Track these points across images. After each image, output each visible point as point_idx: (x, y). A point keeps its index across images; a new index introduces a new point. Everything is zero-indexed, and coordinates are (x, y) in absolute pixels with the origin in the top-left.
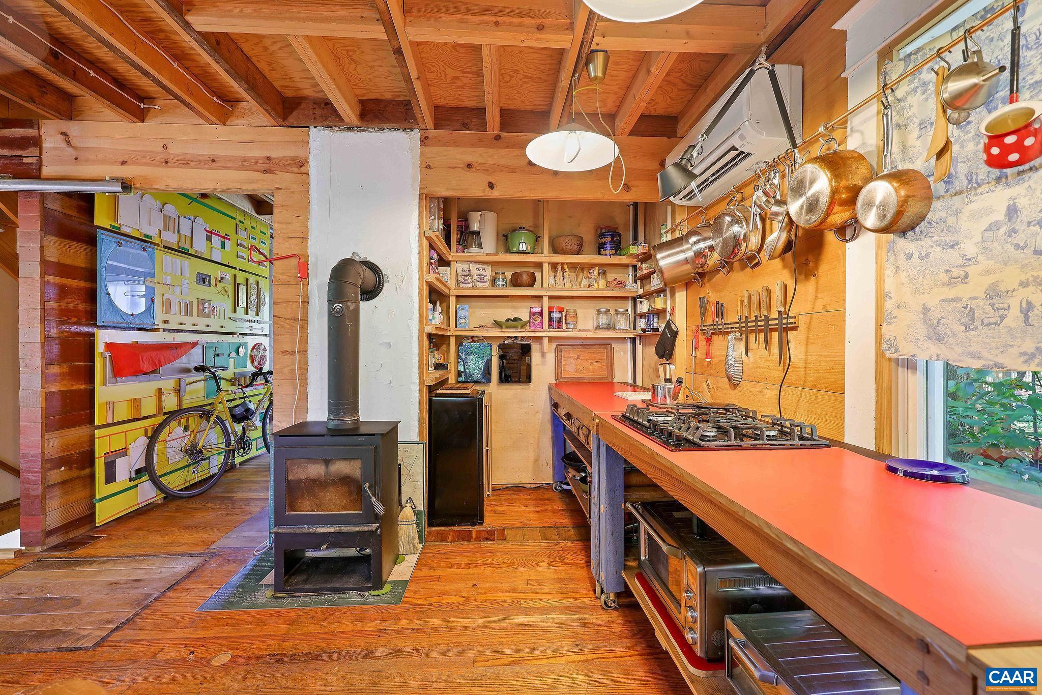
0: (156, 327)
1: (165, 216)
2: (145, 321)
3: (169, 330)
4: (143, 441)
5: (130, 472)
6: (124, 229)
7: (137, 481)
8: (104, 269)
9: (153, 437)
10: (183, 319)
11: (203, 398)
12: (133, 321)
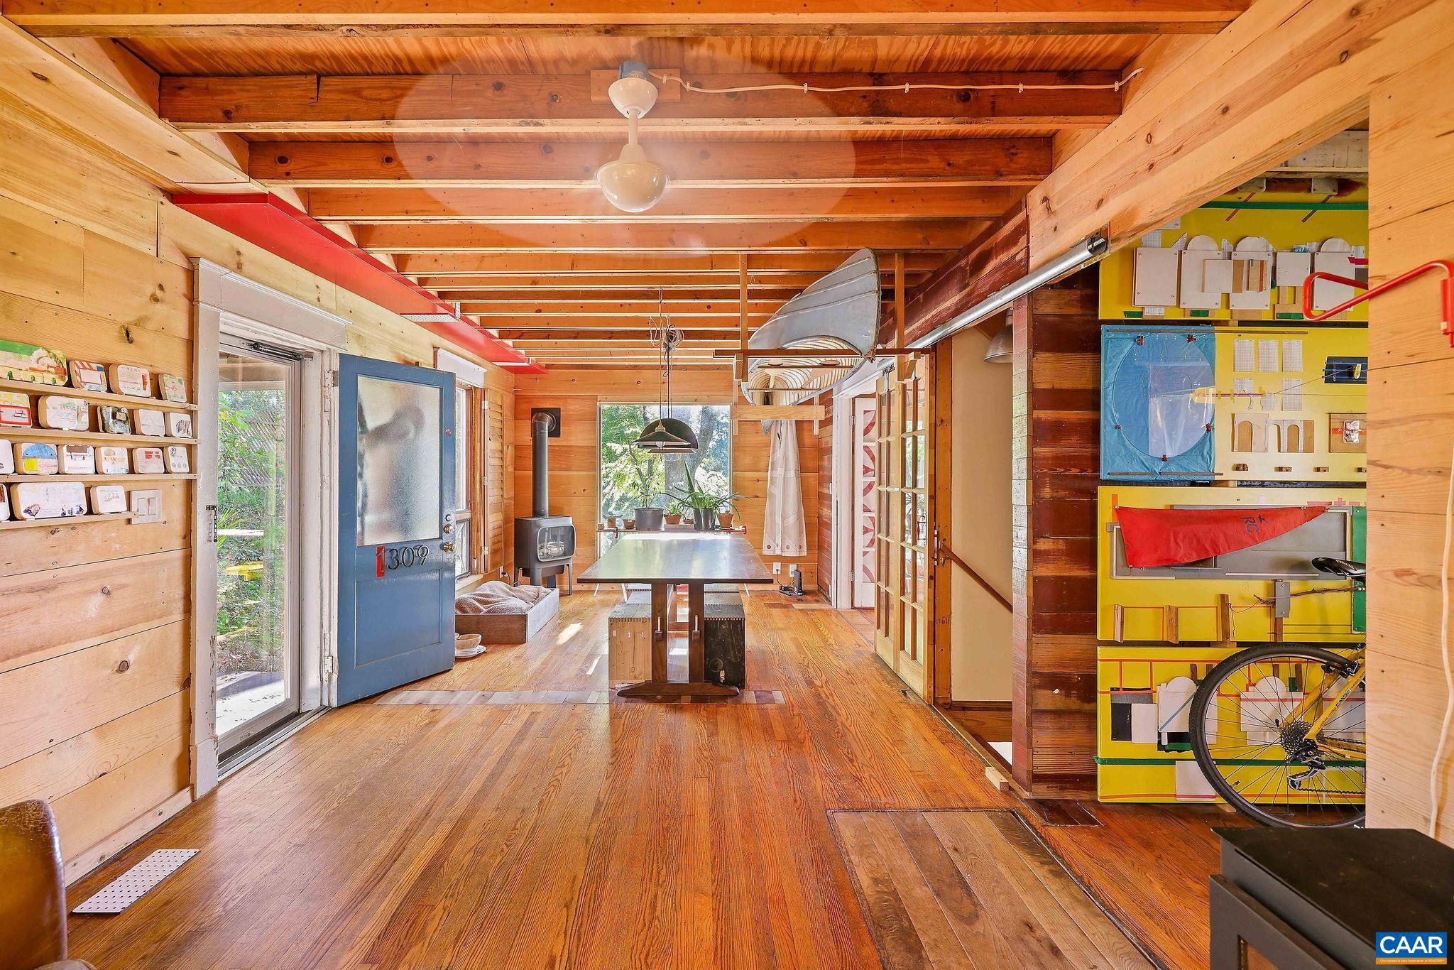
0: (1217, 478)
1: (1238, 264)
2: (1192, 468)
3: (1250, 484)
4: (1184, 688)
5: (1160, 735)
6: (1149, 313)
7: (1173, 755)
8: (1111, 387)
9: (1207, 684)
10: (1286, 459)
11: (1347, 629)
12: (1167, 470)
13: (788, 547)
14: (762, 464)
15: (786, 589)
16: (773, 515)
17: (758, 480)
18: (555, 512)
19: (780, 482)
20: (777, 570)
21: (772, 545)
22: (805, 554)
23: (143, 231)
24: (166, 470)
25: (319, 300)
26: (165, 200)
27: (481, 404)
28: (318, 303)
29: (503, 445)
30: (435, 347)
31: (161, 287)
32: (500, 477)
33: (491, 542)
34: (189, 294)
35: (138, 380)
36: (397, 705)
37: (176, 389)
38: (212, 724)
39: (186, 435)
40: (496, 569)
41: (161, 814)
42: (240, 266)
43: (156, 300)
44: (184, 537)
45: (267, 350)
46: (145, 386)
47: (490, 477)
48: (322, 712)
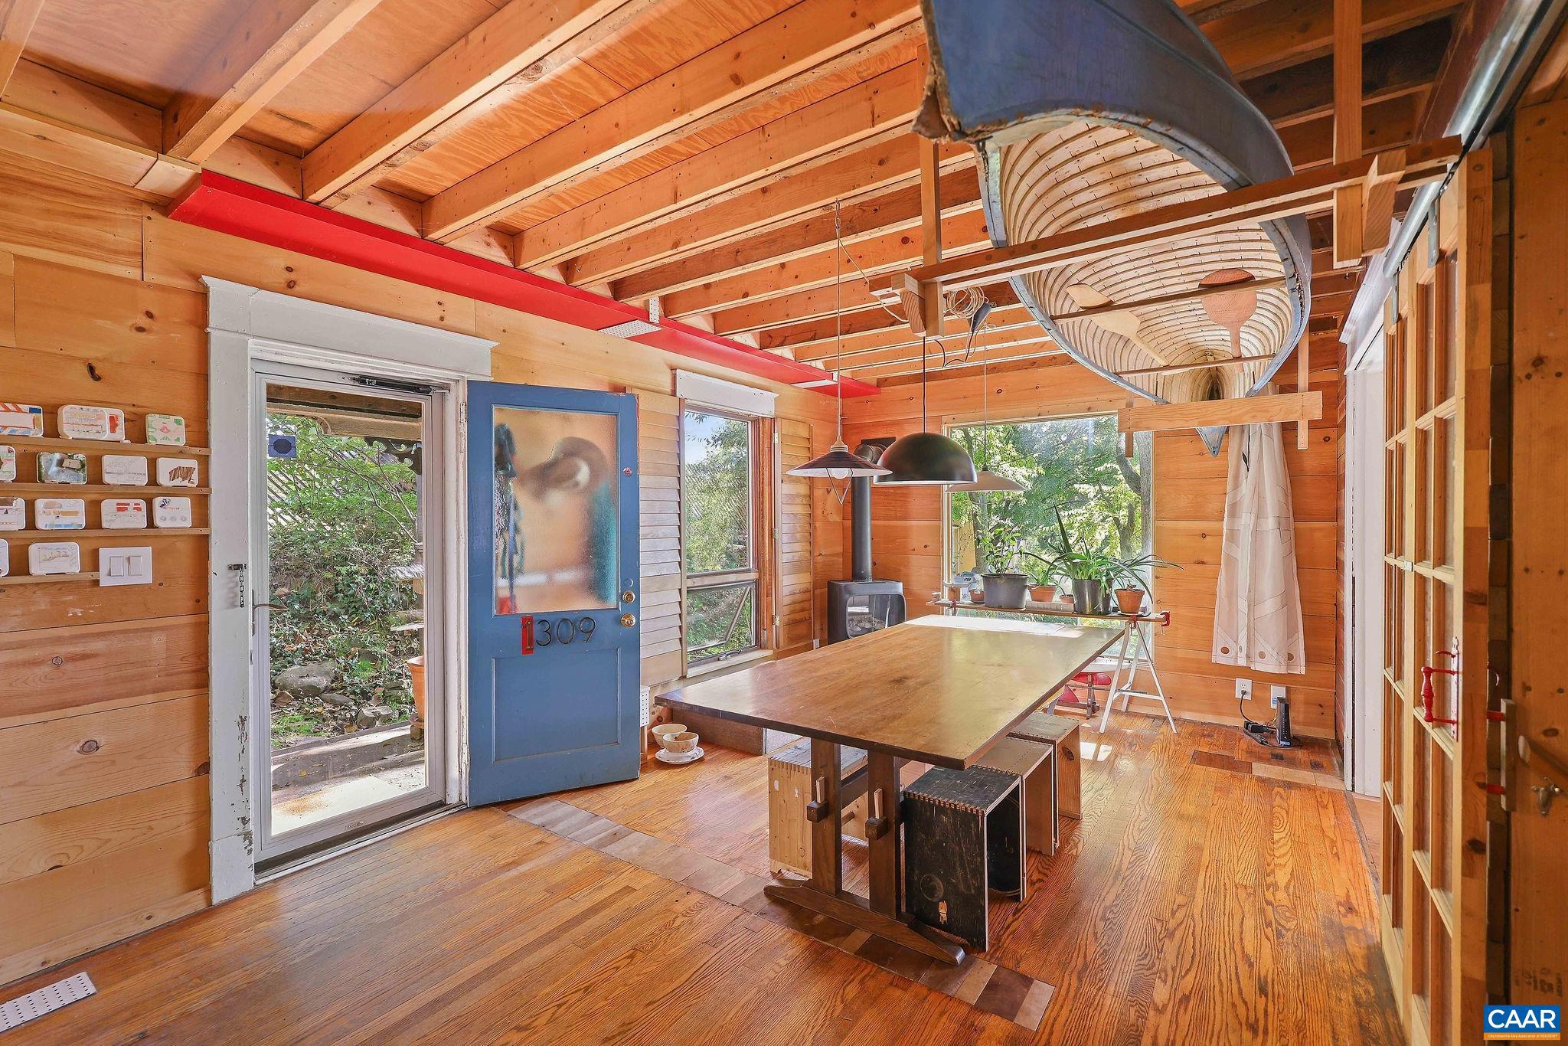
13: (1262, 655)
14: (1212, 507)
15: (1257, 729)
16: (1232, 595)
17: (1204, 536)
18: (883, 574)
19: (1245, 539)
20: (1244, 693)
21: (1231, 645)
22: (1302, 670)
23: (116, 252)
24: (151, 524)
25: (442, 319)
26: (154, 214)
27: (771, 437)
28: (441, 323)
29: (811, 488)
30: (673, 369)
31: (149, 315)
32: (807, 528)
33: (786, 610)
34: (200, 321)
35: (99, 422)
36: (523, 821)
37: (169, 430)
38: (243, 819)
39: (186, 483)
40: (800, 645)
41: (149, 918)
42: (292, 284)
43: (140, 329)
44: (198, 601)
45: (378, 384)
46: (113, 428)
47: (785, 528)
48: (454, 810)
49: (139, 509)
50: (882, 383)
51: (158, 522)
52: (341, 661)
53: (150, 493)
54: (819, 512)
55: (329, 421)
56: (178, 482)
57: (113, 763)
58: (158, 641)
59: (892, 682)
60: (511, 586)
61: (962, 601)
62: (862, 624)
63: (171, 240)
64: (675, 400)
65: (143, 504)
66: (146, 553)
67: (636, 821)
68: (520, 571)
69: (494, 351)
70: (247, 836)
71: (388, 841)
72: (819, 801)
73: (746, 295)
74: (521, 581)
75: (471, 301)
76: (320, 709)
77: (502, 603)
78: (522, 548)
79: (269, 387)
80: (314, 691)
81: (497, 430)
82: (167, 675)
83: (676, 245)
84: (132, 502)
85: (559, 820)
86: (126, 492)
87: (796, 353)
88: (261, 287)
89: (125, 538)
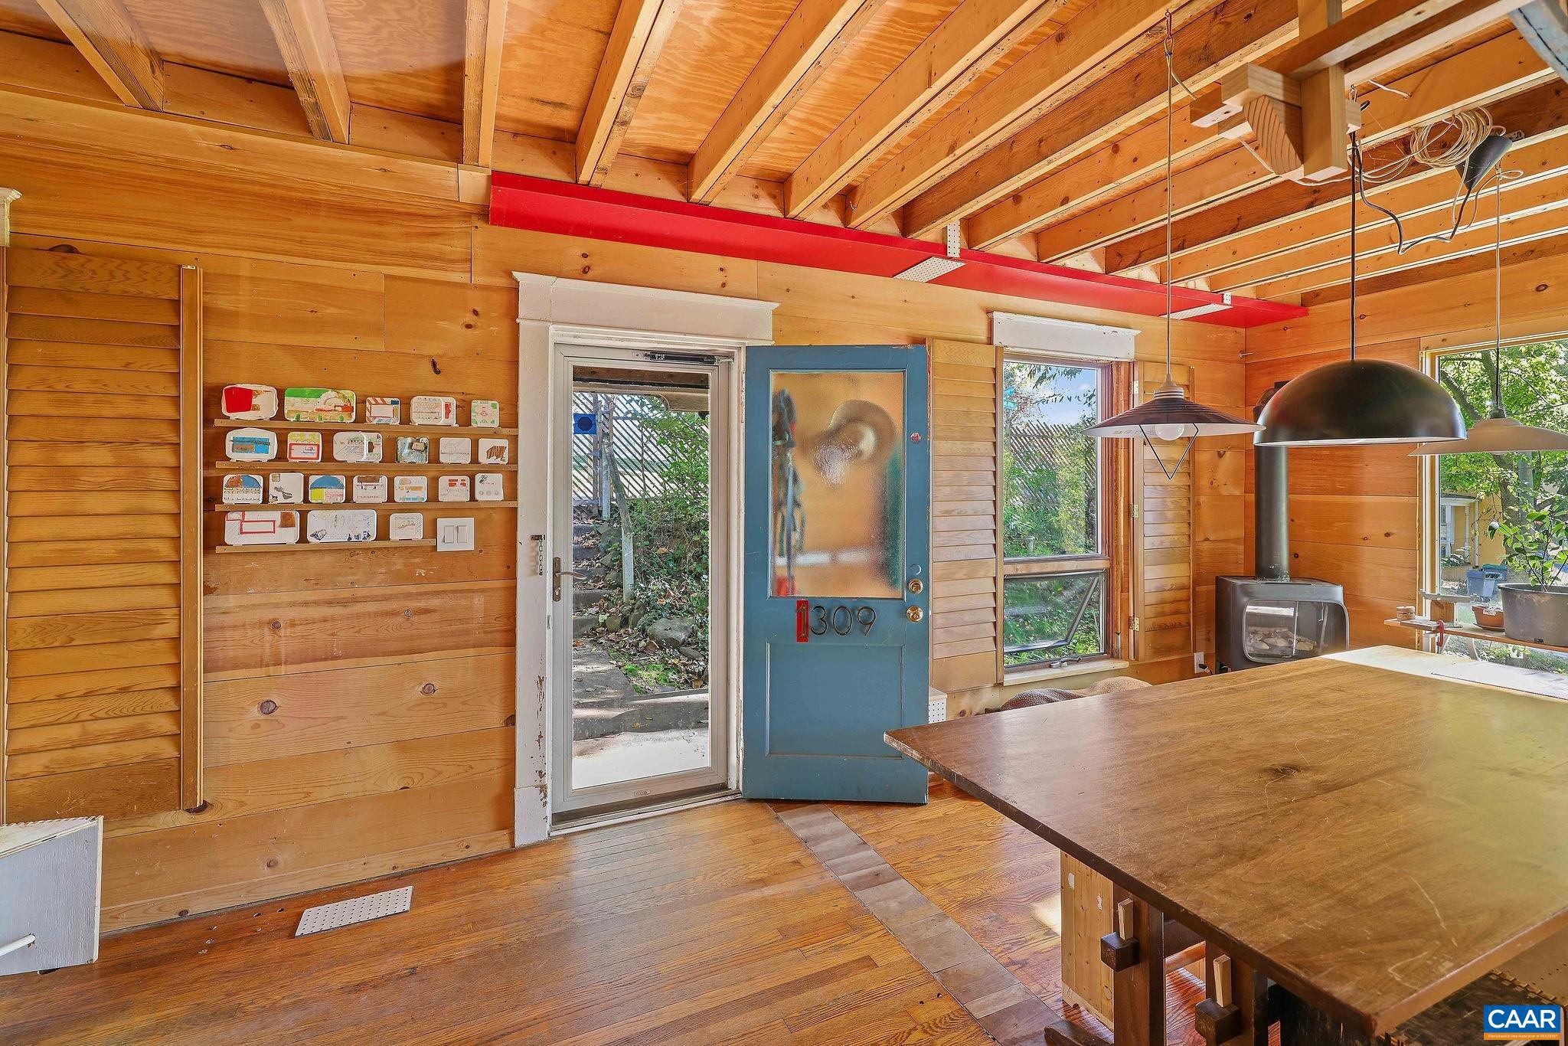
23: (453, 261)
24: (473, 498)
25: (724, 285)
26: (480, 224)
27: (1129, 387)
28: (723, 290)
29: (1192, 452)
30: (989, 312)
31: (475, 313)
32: (1185, 504)
33: (1149, 612)
34: (512, 312)
35: (437, 410)
36: (788, 829)
37: (487, 414)
38: (540, 772)
39: (499, 461)
40: (1172, 658)
41: (467, 847)
42: (587, 270)
43: (469, 326)
44: (508, 567)
45: (666, 358)
46: (447, 416)
47: (1149, 504)
48: (730, 798)
49: (464, 485)
50: (1309, 300)
51: (478, 497)
52: (698, 618)
53: (472, 470)
54: (1204, 482)
55: (668, 399)
56: (493, 460)
57: (445, 705)
58: (478, 601)
59: (1265, 770)
60: (789, 566)
61: (1457, 623)
62: (1272, 641)
63: (492, 244)
64: (991, 349)
65: (467, 480)
66: (469, 523)
67: (906, 864)
68: (800, 550)
69: (775, 313)
70: (543, 788)
71: (664, 818)
72: (1122, 935)
73: (1066, 201)
74: (802, 560)
75: (753, 263)
76: (676, 661)
77: (780, 583)
78: (803, 524)
79: (575, 368)
80: (674, 644)
81: (775, 398)
82: (484, 633)
83: (952, 149)
84: (460, 478)
85: (824, 838)
86: (455, 469)
87: (1162, 272)
88: (559, 275)
89: (455, 510)
